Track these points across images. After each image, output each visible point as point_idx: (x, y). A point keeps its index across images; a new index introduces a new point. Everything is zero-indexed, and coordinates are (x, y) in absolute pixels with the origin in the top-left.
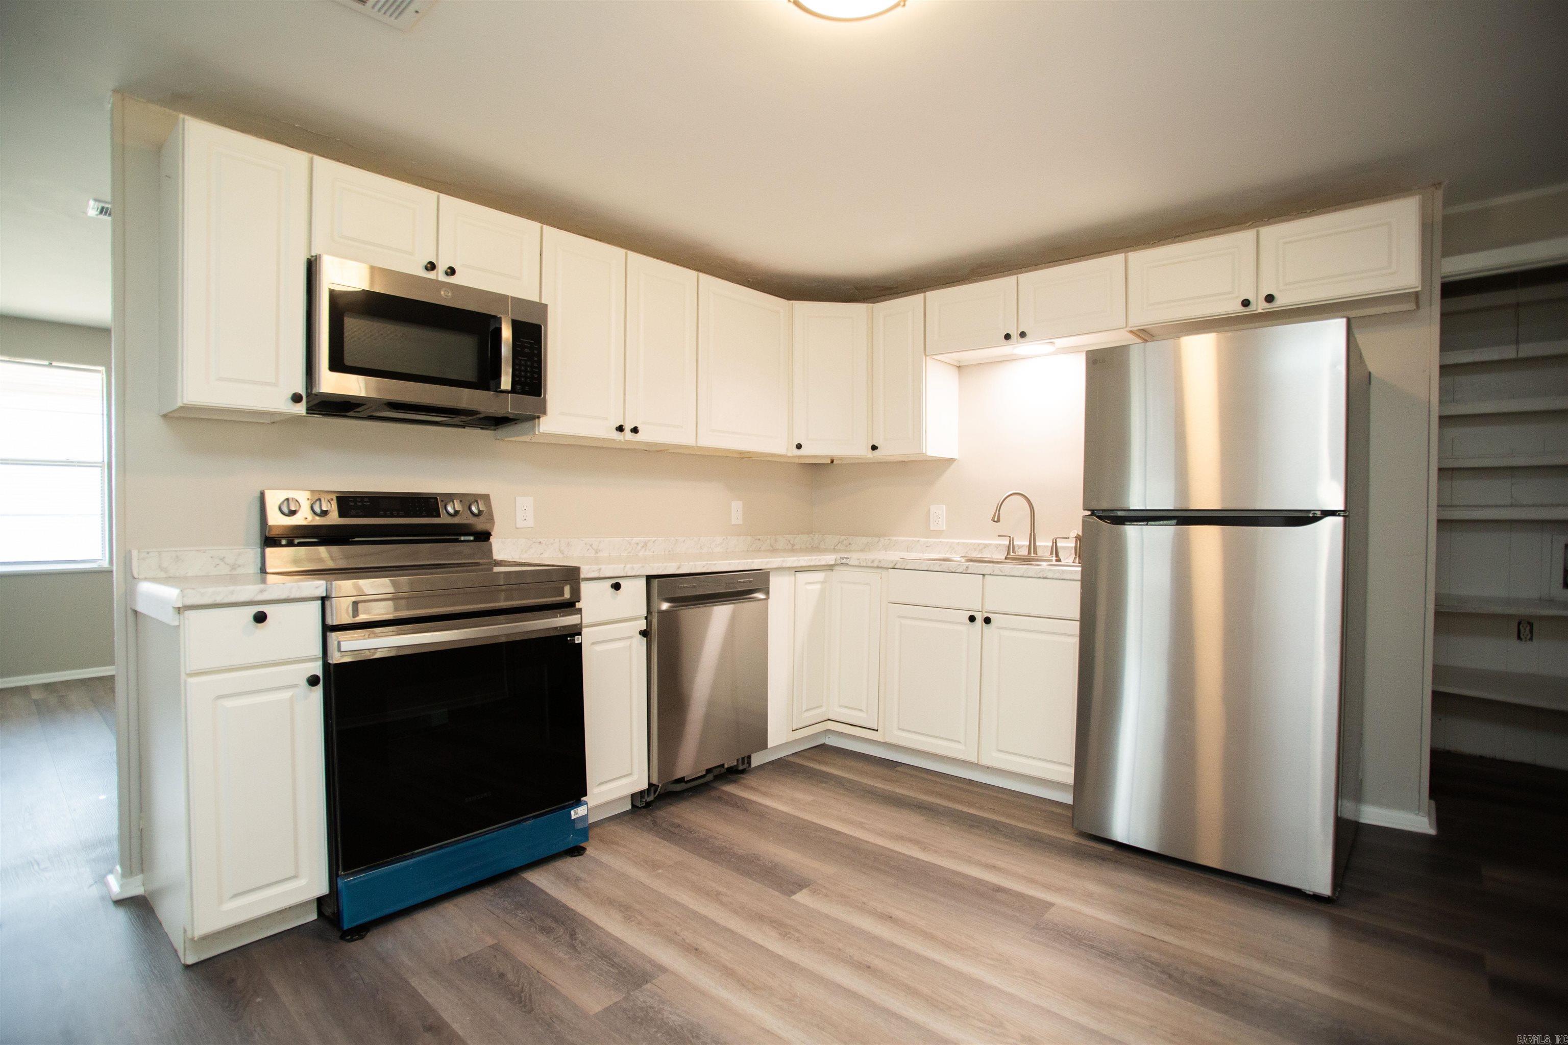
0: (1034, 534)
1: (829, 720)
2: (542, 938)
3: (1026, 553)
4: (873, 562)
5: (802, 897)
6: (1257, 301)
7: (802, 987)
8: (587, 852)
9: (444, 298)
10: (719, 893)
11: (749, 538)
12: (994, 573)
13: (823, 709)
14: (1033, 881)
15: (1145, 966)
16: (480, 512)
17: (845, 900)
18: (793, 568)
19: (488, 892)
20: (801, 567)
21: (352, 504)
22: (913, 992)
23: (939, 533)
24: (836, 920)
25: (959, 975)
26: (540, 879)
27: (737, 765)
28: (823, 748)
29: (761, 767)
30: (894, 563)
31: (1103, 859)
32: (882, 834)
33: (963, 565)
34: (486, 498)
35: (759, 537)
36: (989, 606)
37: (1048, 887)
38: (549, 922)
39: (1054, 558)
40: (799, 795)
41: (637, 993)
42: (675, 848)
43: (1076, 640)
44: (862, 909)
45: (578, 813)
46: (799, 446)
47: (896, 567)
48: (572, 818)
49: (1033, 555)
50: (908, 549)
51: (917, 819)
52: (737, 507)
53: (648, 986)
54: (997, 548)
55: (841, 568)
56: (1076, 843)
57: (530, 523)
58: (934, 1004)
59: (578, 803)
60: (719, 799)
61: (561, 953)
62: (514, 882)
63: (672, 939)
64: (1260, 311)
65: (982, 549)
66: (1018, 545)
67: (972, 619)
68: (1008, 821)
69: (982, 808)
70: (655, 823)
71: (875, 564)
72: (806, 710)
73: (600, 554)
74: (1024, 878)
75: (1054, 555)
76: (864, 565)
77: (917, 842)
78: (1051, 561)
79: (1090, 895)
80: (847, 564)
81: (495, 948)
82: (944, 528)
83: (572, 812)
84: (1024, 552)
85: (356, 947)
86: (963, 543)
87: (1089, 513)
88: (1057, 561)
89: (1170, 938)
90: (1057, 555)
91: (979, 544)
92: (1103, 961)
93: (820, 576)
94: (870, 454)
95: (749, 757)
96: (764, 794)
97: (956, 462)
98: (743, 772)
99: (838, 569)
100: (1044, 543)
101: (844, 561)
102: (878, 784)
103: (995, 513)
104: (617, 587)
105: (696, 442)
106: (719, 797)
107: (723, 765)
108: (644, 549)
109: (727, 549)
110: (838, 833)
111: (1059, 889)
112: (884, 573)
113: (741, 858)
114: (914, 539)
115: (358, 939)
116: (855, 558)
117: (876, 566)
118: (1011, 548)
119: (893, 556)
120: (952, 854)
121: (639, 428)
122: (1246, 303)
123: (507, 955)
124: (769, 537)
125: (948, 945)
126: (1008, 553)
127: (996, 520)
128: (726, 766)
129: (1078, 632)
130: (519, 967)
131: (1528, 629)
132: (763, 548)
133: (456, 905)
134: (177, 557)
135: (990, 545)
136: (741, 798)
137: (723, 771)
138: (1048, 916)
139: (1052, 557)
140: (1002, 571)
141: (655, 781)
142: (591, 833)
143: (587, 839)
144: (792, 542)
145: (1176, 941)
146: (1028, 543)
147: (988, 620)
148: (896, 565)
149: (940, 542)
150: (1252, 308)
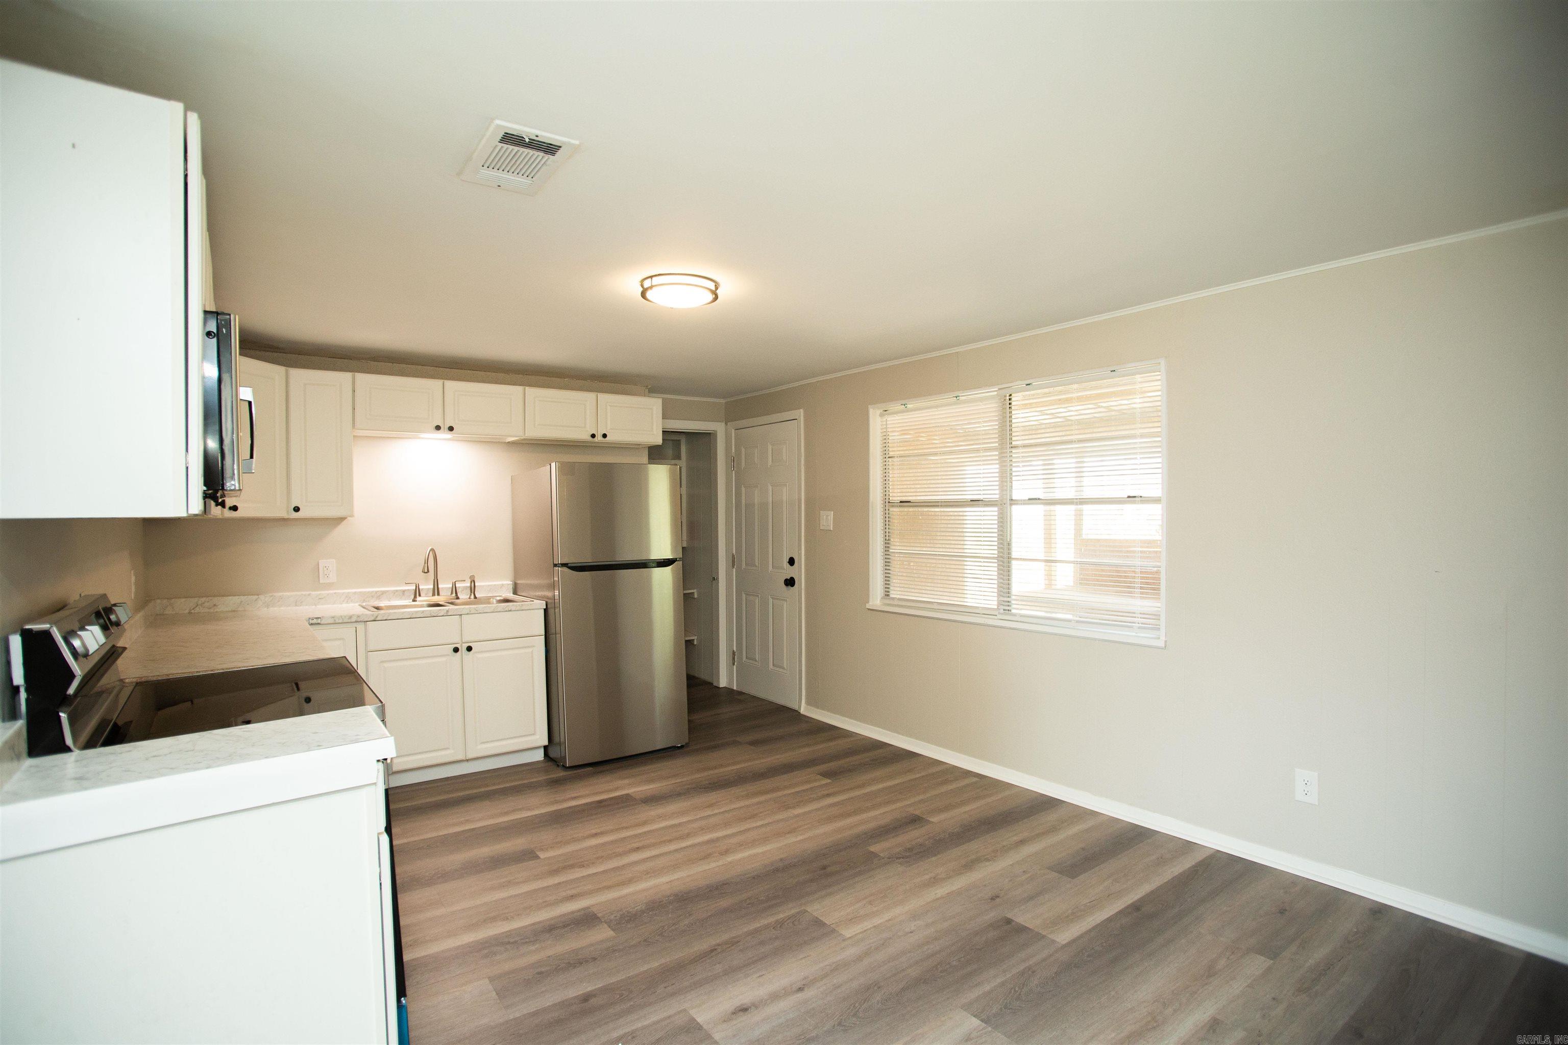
0: (437, 580)
4: (350, 618)
6: (599, 435)
12: (471, 613)
23: (329, 586)
30: (374, 617)
47: (377, 619)
64: (600, 442)
65: (379, 596)
71: (354, 619)
75: (454, 594)
76: (340, 621)
80: (319, 624)
82: (337, 580)
86: (360, 592)
90: (456, 594)
91: (376, 592)
97: (346, 520)
112: (362, 626)
114: (304, 593)
117: (354, 621)
118: (417, 592)
122: (593, 436)
126: (415, 597)
127: (426, 571)
135: (388, 591)
140: (477, 611)
146: (432, 587)
147: (469, 649)
148: (377, 617)
149: (335, 593)
150: (596, 439)
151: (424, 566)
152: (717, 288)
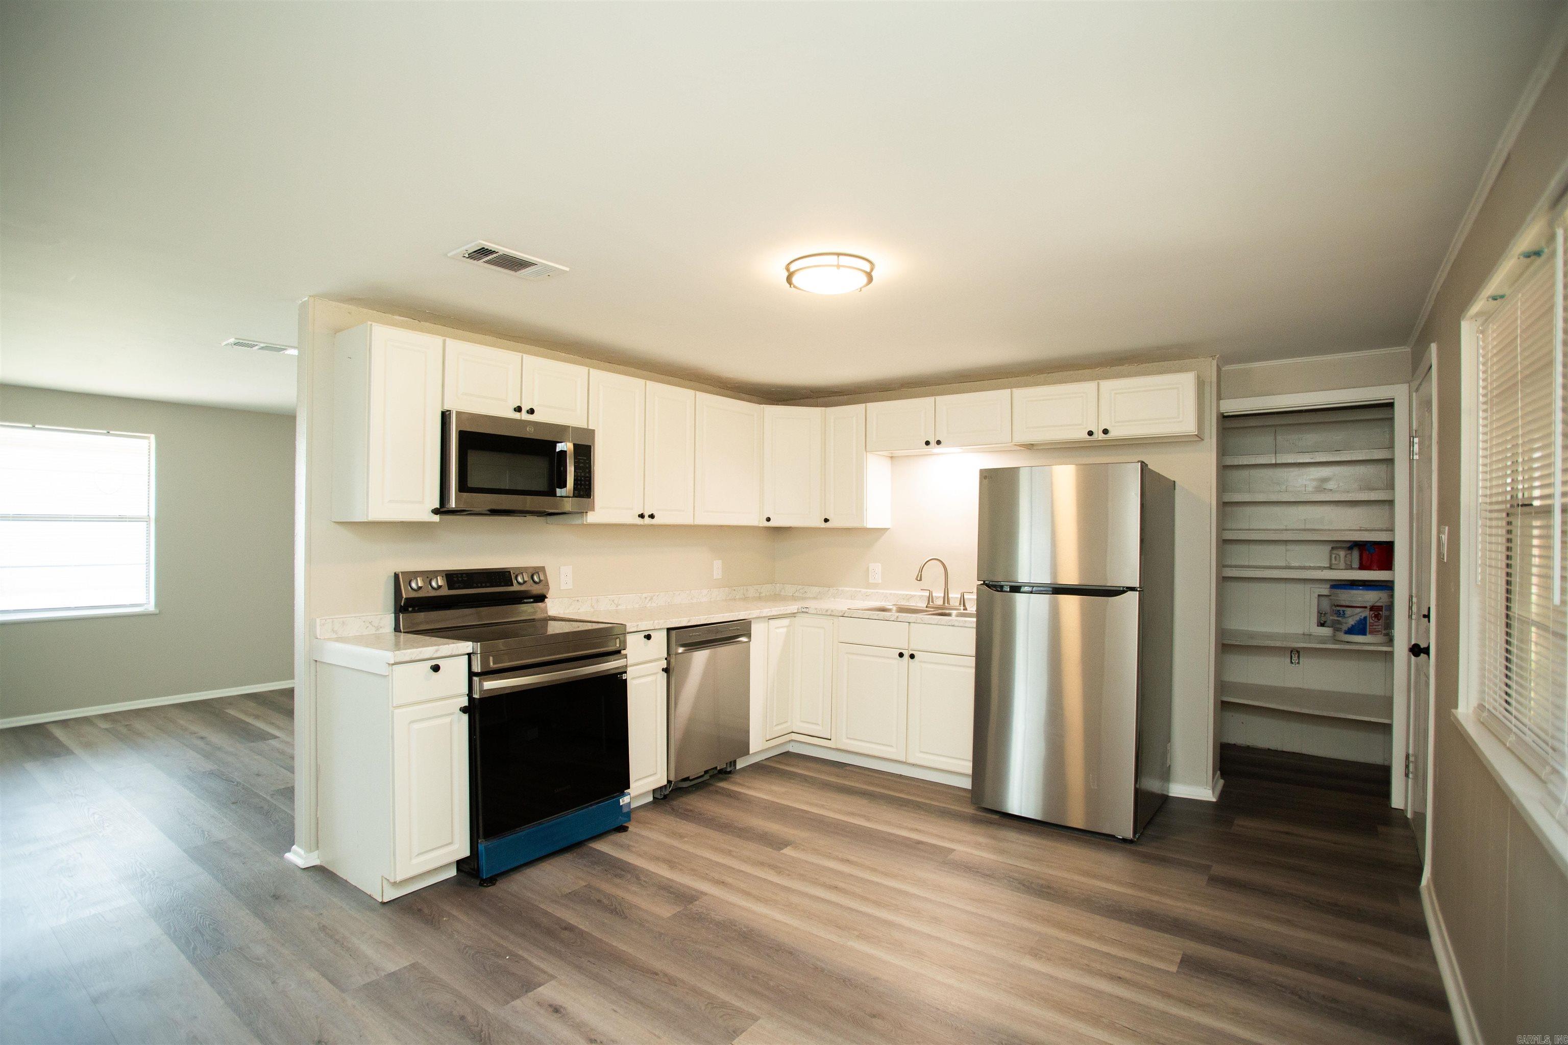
0: (948, 589)
1: (792, 732)
2: (618, 881)
3: (941, 603)
4: (827, 611)
5: (788, 851)
6: (1098, 432)
7: (795, 899)
8: (629, 829)
9: (529, 433)
10: (730, 851)
11: (729, 589)
12: (918, 621)
13: (789, 724)
14: (943, 838)
15: (1009, 881)
16: (540, 581)
17: (816, 851)
18: (767, 617)
19: (568, 856)
20: (773, 616)
21: (453, 579)
22: (864, 899)
23: (876, 586)
24: (813, 864)
25: (894, 889)
26: (601, 846)
27: (726, 768)
28: (787, 754)
29: (743, 769)
30: (842, 612)
31: (990, 823)
32: (839, 812)
33: (894, 615)
34: (543, 569)
35: (735, 588)
36: (913, 646)
37: (952, 840)
38: (619, 871)
39: (962, 608)
40: (775, 788)
41: (691, 906)
42: (695, 825)
43: (973, 671)
44: (829, 856)
45: (624, 801)
46: (768, 519)
47: (844, 616)
48: (621, 804)
49: (946, 605)
50: (853, 597)
51: (864, 802)
52: (718, 564)
53: (697, 902)
54: (920, 598)
55: (803, 615)
56: (973, 814)
57: (570, 586)
58: (878, 904)
59: (622, 794)
60: (717, 792)
61: (634, 888)
62: (584, 850)
63: (705, 878)
64: (1100, 439)
65: (909, 600)
66: (936, 597)
67: (901, 655)
68: (927, 801)
69: (908, 793)
70: (673, 809)
72: (776, 725)
73: (620, 607)
74: (937, 836)
75: (962, 605)
76: (820, 613)
77: (864, 817)
78: (960, 610)
79: (980, 844)
80: (807, 612)
81: (588, 886)
82: (880, 582)
83: (621, 800)
84: (939, 602)
85: (491, 890)
86: (897, 594)
87: (982, 582)
88: (964, 610)
89: (1027, 865)
90: (964, 605)
91: (907, 595)
92: (983, 879)
93: (785, 622)
94: (824, 525)
95: (735, 762)
96: (749, 788)
97: (889, 530)
98: (730, 772)
99: (800, 616)
100: (954, 595)
101: (805, 610)
102: (832, 779)
103: (918, 574)
104: (648, 637)
105: (694, 521)
106: (716, 791)
107: (716, 768)
108: (650, 602)
109: (711, 599)
110: (807, 812)
111: (960, 841)
112: (835, 619)
113: (741, 829)
114: (857, 590)
115: (491, 886)
116: (812, 605)
117: (829, 614)
118: (930, 598)
119: (841, 605)
120: (889, 823)
121: (655, 514)
122: (1090, 433)
123: (598, 890)
124: (742, 588)
125: (886, 874)
126: (928, 603)
127: (919, 579)
128: (718, 768)
129: (974, 664)
130: (609, 896)
131: (1297, 655)
132: (737, 597)
133: (550, 864)
134: (343, 622)
135: (915, 595)
136: (733, 791)
137: (716, 772)
138: (951, 857)
139: (961, 607)
140: (923, 620)
141: (672, 778)
142: (633, 816)
143: (630, 820)
144: (759, 591)
145: (1031, 867)
146: (943, 595)
147: (912, 656)
148: (844, 614)
149: (877, 592)
150: (1095, 437)
151: (918, 576)
152: (872, 270)
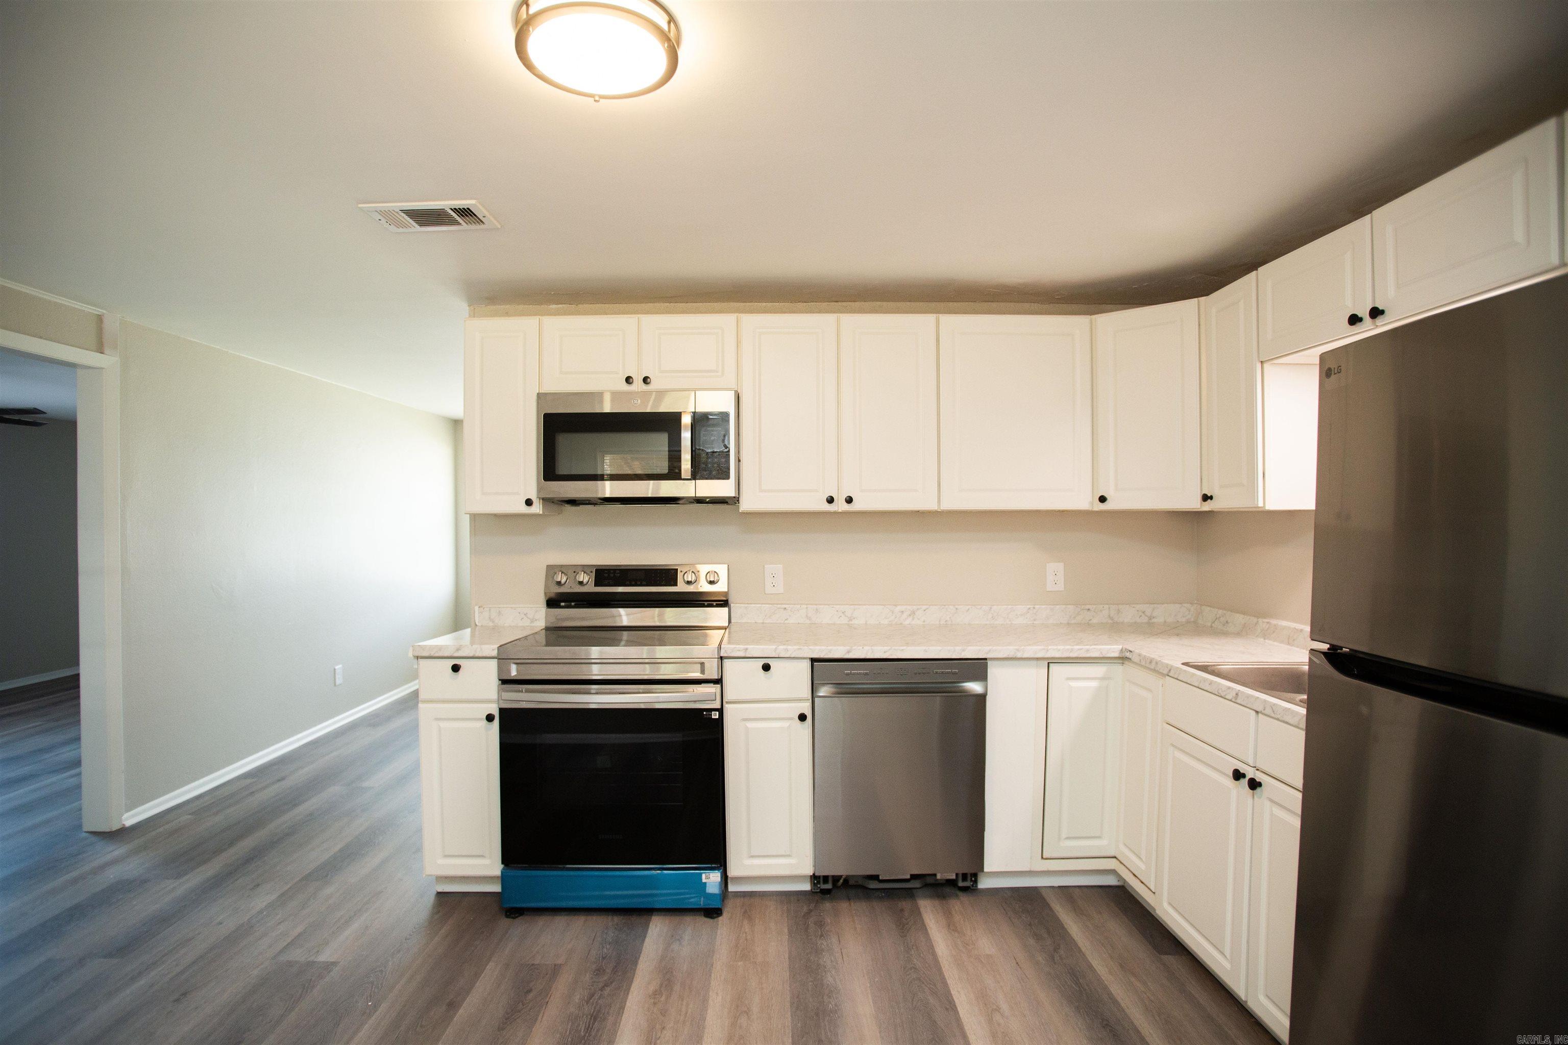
1: (1115, 858)
2: (587, 977)
8: (720, 918)
9: (634, 406)
11: (1071, 607)
12: (1266, 712)
16: (717, 581)
18: (1027, 657)
19: (616, 920)
21: (606, 575)
26: (658, 925)
27: (955, 880)
30: (1168, 669)
33: (1233, 689)
35: (1089, 607)
36: (1261, 764)
47: (1170, 675)
48: (703, 881)
52: (1054, 570)
57: (780, 589)
62: (640, 920)
67: (1238, 775)
70: (808, 913)
72: (1068, 838)
76: (1145, 664)
85: (504, 923)
93: (1096, 671)
94: (1205, 507)
95: (974, 875)
96: (950, 925)
98: (965, 889)
99: (1125, 663)
101: (1129, 654)
104: (766, 667)
105: (939, 505)
106: (901, 909)
107: (935, 876)
115: (512, 918)
121: (854, 497)
124: (1106, 606)
128: (939, 877)
132: (1094, 621)
133: (586, 920)
134: (500, 612)
136: (919, 919)
137: (935, 881)
140: (1273, 712)
147: (1255, 784)
